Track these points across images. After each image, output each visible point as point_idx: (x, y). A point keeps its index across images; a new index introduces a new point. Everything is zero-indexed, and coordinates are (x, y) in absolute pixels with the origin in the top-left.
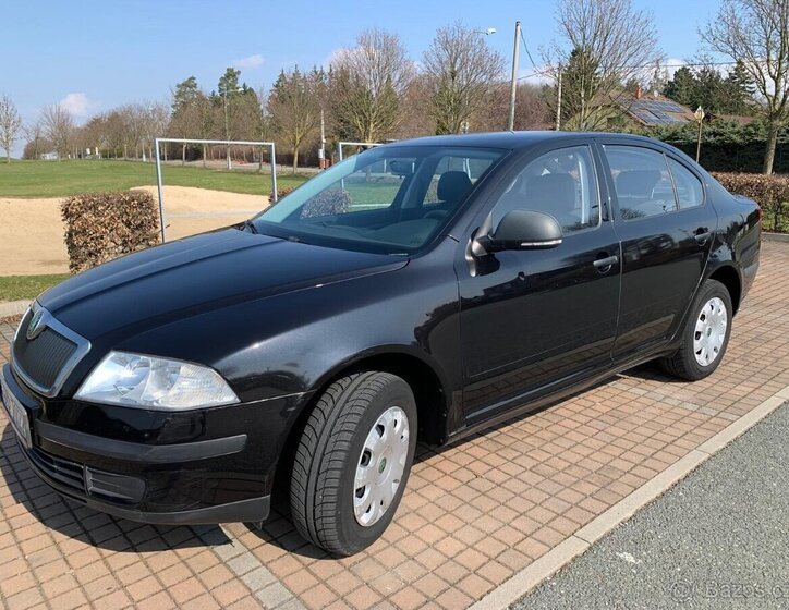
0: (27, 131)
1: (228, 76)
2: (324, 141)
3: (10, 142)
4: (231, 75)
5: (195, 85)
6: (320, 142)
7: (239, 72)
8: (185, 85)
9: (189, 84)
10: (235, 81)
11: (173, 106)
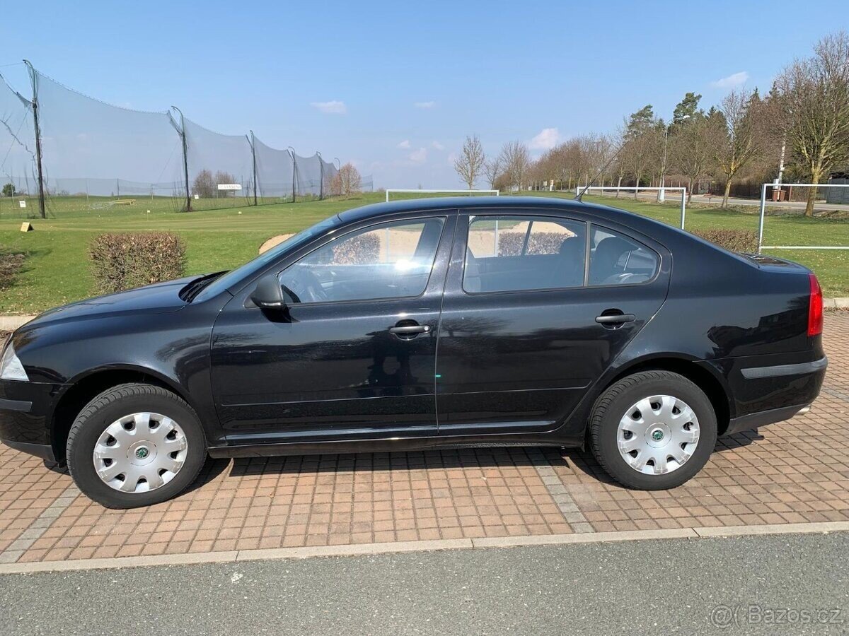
0: (488, 167)
1: (686, 102)
2: (782, 169)
3: (473, 178)
4: (691, 100)
5: (651, 114)
6: (778, 171)
7: (700, 96)
8: (641, 114)
9: (645, 113)
10: (694, 106)
11: (625, 137)
